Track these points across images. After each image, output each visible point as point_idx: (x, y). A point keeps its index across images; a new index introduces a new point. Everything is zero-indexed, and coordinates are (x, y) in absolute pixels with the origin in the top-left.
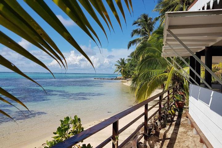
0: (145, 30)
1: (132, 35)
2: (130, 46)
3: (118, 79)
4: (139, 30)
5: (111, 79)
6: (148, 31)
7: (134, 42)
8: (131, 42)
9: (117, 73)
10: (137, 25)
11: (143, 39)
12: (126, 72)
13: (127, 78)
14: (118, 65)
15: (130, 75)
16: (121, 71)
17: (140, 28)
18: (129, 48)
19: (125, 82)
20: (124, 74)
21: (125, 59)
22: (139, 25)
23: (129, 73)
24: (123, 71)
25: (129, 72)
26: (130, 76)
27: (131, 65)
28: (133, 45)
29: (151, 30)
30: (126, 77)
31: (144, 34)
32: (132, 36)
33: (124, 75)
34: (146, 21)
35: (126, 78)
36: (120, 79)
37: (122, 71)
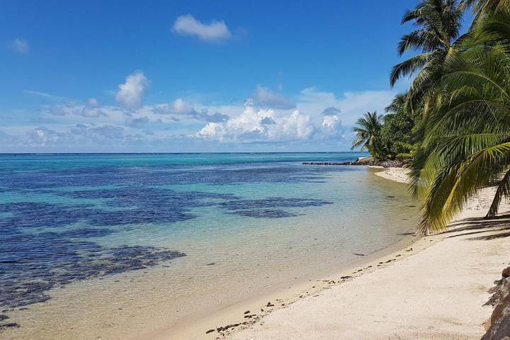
0: (437, 33)
1: (400, 49)
2: (398, 77)
3: (360, 164)
4: (419, 34)
5: (345, 164)
6: (445, 35)
7: (406, 67)
8: (397, 66)
9: (358, 149)
10: (414, 21)
11: (430, 58)
12: (380, 147)
13: (384, 161)
14: (360, 130)
15: (391, 153)
16: (368, 143)
17: (422, 29)
18: (393, 82)
19: (380, 170)
20: (375, 151)
21: (378, 115)
22: (420, 21)
23: (389, 147)
24: (374, 144)
25: (389, 144)
26: (390, 156)
27: (395, 129)
28: (404, 75)
29: (452, 33)
30: (381, 157)
31: (433, 44)
32: (402, 50)
33: (377, 154)
34: (439, 9)
35: (380, 160)
36: (366, 163)
37: (371, 143)
